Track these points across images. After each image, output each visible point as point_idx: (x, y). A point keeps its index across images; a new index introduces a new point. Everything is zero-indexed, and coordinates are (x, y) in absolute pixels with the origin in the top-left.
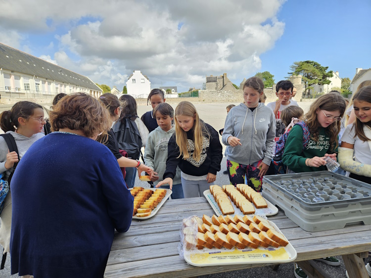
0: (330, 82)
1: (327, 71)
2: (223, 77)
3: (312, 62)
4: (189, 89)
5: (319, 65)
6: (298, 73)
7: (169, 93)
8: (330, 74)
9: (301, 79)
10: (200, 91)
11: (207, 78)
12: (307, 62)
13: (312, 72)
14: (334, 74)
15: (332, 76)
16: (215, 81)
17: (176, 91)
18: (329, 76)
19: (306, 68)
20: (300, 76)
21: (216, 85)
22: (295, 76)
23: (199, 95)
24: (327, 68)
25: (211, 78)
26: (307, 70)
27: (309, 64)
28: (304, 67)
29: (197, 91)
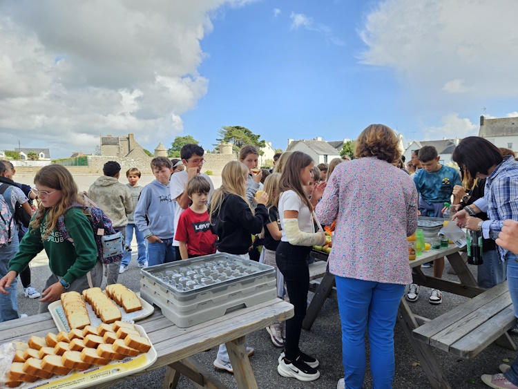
0: (263, 153)
1: (259, 140)
2: (128, 139)
3: (243, 128)
4: (72, 154)
5: (250, 132)
6: (227, 140)
7: (33, 159)
8: (262, 144)
9: (231, 148)
10: (90, 157)
11: (102, 139)
12: (238, 128)
13: (243, 140)
14: (266, 144)
15: (264, 146)
16: (115, 144)
17: (48, 156)
18: (261, 146)
19: (236, 135)
20: (231, 144)
21: (117, 149)
22: (224, 144)
23: (89, 163)
24: (259, 136)
25: (109, 138)
26: (238, 138)
27: (239, 130)
28: (235, 133)
29: (86, 157)
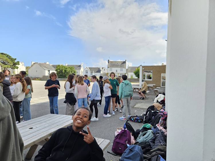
0: (18, 68)
1: (16, 61)
3: (6, 54)
5: (10, 57)
13: (6, 60)
14: (20, 63)
18: (17, 64)
19: (1, 57)
27: (3, 55)
